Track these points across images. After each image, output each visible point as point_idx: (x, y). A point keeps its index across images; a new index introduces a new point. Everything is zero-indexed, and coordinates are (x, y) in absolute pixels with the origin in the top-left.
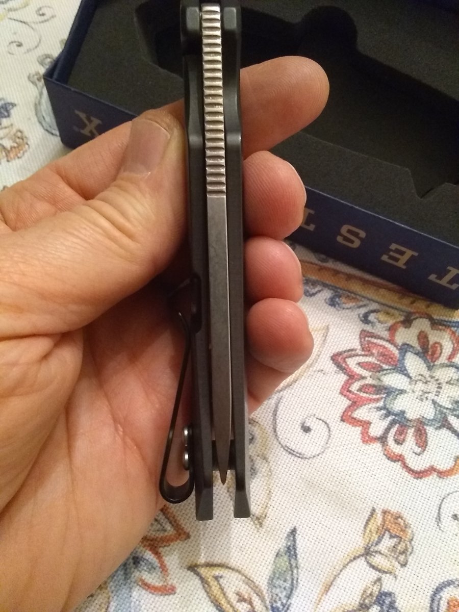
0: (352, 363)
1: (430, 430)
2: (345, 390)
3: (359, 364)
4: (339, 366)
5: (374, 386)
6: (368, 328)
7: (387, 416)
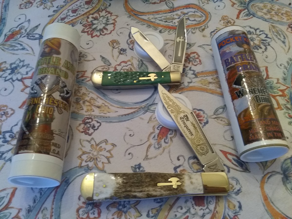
0: (85, 30)
1: (106, 27)
2: (88, 34)
3: (87, 29)
4: (84, 32)
5: (92, 30)
6: (83, 24)
7: (98, 32)
